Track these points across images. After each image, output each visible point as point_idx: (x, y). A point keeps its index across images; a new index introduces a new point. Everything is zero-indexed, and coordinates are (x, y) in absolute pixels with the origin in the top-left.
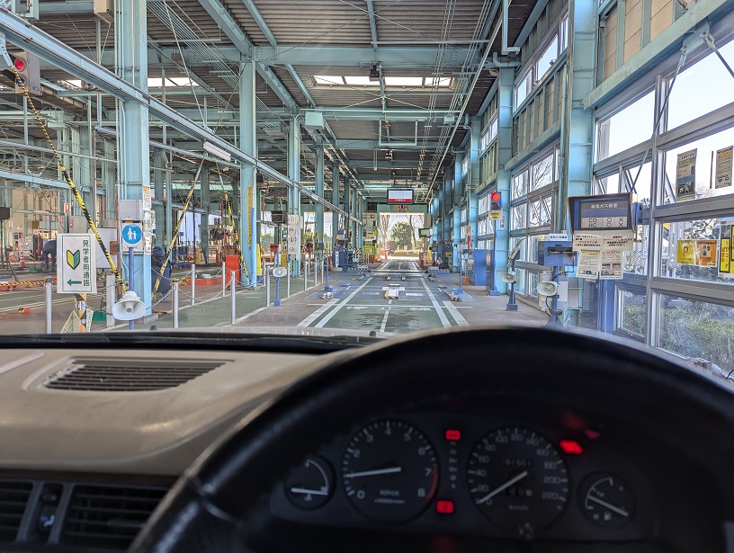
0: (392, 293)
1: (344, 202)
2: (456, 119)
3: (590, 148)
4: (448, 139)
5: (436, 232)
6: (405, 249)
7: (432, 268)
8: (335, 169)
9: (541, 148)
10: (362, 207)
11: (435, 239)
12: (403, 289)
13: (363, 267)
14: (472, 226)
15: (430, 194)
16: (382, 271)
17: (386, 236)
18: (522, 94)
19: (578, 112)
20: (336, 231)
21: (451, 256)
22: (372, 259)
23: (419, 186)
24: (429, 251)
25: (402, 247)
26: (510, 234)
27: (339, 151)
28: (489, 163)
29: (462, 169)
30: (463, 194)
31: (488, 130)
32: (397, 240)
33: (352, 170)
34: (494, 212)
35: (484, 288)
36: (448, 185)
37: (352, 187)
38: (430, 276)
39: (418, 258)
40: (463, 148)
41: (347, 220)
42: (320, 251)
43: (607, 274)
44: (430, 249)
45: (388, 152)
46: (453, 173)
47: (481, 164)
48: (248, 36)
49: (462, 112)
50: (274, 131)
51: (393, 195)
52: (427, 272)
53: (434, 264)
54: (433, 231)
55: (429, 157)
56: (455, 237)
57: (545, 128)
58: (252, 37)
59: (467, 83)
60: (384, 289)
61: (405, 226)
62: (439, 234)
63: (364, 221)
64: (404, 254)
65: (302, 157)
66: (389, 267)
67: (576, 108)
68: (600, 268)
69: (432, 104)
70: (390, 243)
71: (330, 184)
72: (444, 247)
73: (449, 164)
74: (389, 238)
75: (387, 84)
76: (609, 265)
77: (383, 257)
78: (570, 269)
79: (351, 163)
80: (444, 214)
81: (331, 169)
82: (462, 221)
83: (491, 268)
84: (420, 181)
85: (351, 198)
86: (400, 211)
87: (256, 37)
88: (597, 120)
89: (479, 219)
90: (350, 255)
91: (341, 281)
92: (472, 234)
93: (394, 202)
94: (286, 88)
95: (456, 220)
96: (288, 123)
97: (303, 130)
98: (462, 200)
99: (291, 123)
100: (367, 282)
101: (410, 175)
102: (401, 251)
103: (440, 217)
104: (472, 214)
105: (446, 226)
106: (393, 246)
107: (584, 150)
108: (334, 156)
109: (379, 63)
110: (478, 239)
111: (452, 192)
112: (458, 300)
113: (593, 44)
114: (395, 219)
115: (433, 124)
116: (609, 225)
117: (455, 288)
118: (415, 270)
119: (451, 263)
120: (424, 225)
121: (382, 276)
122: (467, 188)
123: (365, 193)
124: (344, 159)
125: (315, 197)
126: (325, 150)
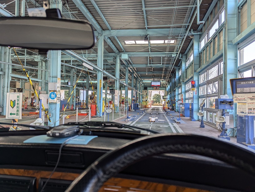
0: (153, 119)
1: (135, 87)
2: (177, 55)
3: (236, 60)
4: (174, 63)
5: (169, 97)
6: (158, 103)
7: (168, 110)
8: (132, 75)
9: (212, 63)
10: (142, 88)
11: (169, 99)
12: (157, 118)
13: (142, 109)
14: (183, 94)
15: (167, 84)
16: (149, 111)
17: (150, 99)
18: (203, 44)
19: (230, 46)
20: (133, 96)
21: (175, 105)
22: (145, 107)
23: (163, 81)
24: (167, 104)
25: (156, 102)
26: (199, 97)
27: (134, 68)
28: (189, 71)
29: (179, 74)
30: (179, 82)
31: (189, 59)
32: (155, 100)
33: (138, 75)
34: (193, 88)
35: (189, 118)
36: (173, 80)
37: (138, 81)
38: (167, 113)
39: (162, 107)
40: (179, 67)
41: (137, 93)
42: (127, 104)
43: (251, 113)
44: (167, 103)
45: (152, 68)
46: (175, 76)
47: (186, 72)
48: (101, 27)
49: (179, 53)
50: (110, 61)
51: (153, 84)
52: (166, 112)
53: (169, 109)
54: (168, 97)
55: (166, 70)
56: (176, 98)
57: (214, 55)
58: (102, 27)
59: (181, 41)
60: (150, 118)
61: (158, 95)
62: (170, 98)
63: (143, 93)
64: (157, 105)
65: (120, 70)
66: (152, 110)
67: (229, 44)
68: (247, 111)
69: (168, 50)
70: (152, 101)
71: (131, 80)
72: (172, 103)
73: (174, 73)
74: (152, 99)
75: (151, 43)
76: (251, 109)
77: (150, 106)
78: (231, 111)
79: (138, 73)
80: (172, 90)
81: (131, 75)
82: (179, 93)
83: (192, 110)
84: (163, 79)
85: (138, 85)
86: (156, 90)
87: (104, 27)
88: (238, 49)
89: (186, 92)
90: (138, 105)
91: (133, 115)
92: (183, 97)
93: (153, 86)
94: (115, 46)
95: (177, 93)
96: (115, 58)
97: (121, 61)
98: (179, 85)
99: (117, 58)
100: (143, 115)
101: (159, 77)
102: (156, 104)
103: (170, 91)
104: (183, 90)
105: (173, 95)
106: (153, 102)
107: (233, 61)
108: (132, 70)
109: (148, 35)
110: (186, 99)
111: (175, 83)
112: (179, 123)
113: (236, 19)
114: (154, 92)
115: (168, 57)
116: (250, 91)
117: (178, 118)
118: (161, 111)
119: (175, 108)
120: (165, 95)
121: (149, 113)
122: (181, 80)
123: (143, 83)
124: (136, 71)
125: (125, 84)
126: (129, 68)
